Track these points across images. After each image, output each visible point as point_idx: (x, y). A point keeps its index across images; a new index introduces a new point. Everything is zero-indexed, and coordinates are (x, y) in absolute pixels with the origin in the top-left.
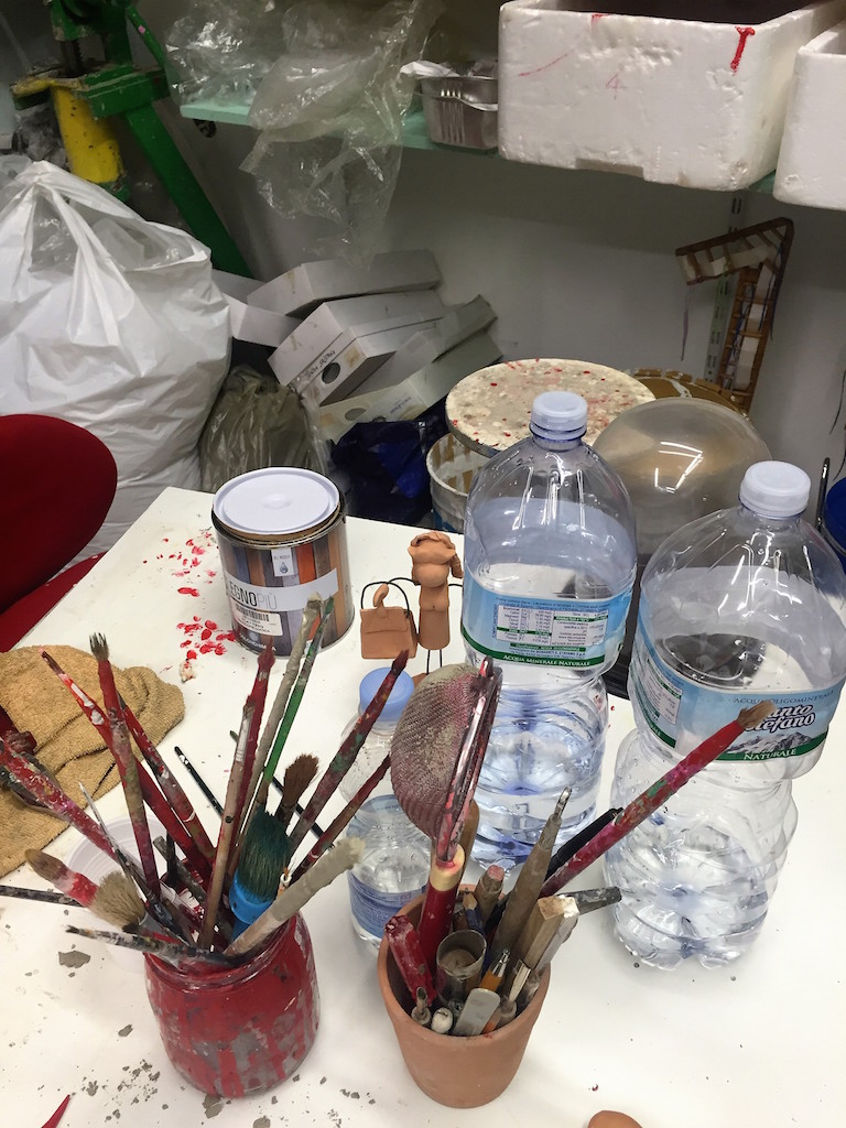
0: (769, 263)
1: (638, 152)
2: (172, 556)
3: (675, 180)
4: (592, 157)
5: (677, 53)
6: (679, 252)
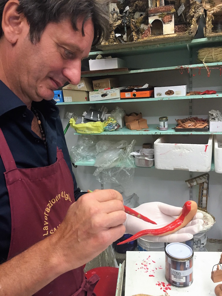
0: (206, 182)
1: (187, 166)
2: (141, 268)
3: (196, 171)
4: (177, 168)
5: (193, 149)
6: (186, 181)
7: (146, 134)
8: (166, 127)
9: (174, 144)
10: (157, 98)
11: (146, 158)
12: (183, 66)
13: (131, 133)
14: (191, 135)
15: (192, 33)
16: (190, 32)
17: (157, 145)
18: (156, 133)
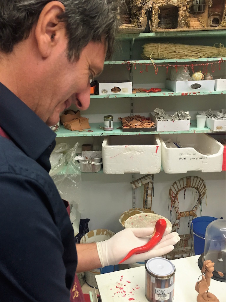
0: (150, 182)
1: (138, 169)
2: (117, 293)
3: (147, 173)
4: (128, 171)
5: (145, 151)
6: (131, 183)
7: (90, 135)
8: (112, 127)
9: (124, 146)
10: (102, 95)
11: (93, 163)
12: (130, 62)
13: (73, 135)
14: (139, 135)
15: (141, 26)
16: (140, 25)
17: (106, 148)
18: (102, 134)
